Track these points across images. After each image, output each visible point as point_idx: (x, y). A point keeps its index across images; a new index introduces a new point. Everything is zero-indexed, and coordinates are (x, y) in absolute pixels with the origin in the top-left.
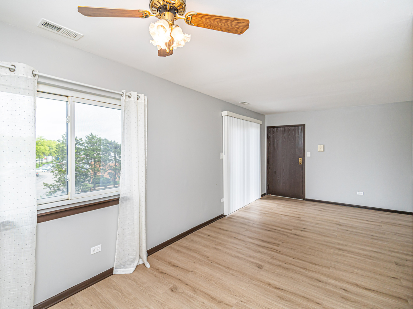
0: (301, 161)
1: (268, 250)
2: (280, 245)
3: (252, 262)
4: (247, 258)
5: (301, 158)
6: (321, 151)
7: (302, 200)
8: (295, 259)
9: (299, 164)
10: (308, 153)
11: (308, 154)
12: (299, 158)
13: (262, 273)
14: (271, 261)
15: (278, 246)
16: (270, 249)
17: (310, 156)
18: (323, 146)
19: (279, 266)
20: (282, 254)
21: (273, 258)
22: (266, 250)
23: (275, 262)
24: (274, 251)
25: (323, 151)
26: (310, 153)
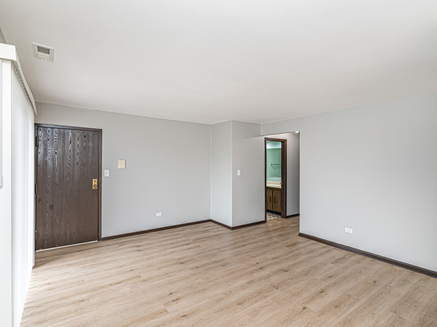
0: (96, 183)
5: (96, 180)
6: (122, 169)
7: (97, 241)
9: (93, 188)
10: (105, 171)
11: (106, 173)
12: (93, 180)
17: (108, 175)
18: (124, 161)
25: (124, 168)
26: (108, 170)
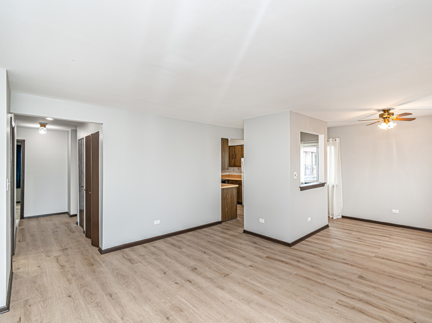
1: (354, 295)
2: (337, 303)
3: (370, 281)
4: (377, 286)
8: (324, 283)
13: (359, 273)
14: (349, 282)
15: (339, 300)
16: (351, 296)
19: (342, 278)
20: (337, 289)
21: (348, 285)
22: (356, 296)
23: (346, 281)
24: (346, 293)
